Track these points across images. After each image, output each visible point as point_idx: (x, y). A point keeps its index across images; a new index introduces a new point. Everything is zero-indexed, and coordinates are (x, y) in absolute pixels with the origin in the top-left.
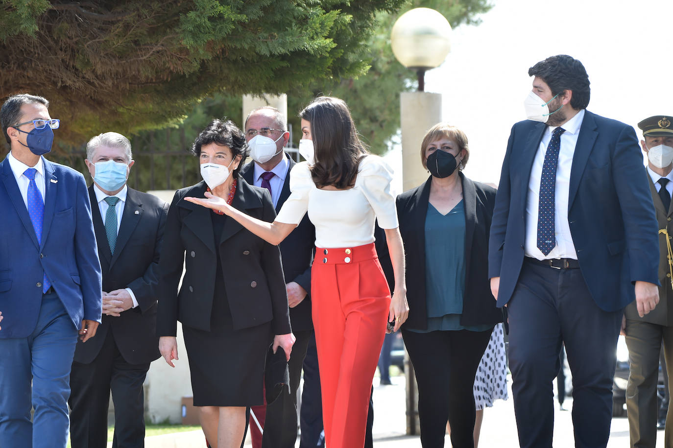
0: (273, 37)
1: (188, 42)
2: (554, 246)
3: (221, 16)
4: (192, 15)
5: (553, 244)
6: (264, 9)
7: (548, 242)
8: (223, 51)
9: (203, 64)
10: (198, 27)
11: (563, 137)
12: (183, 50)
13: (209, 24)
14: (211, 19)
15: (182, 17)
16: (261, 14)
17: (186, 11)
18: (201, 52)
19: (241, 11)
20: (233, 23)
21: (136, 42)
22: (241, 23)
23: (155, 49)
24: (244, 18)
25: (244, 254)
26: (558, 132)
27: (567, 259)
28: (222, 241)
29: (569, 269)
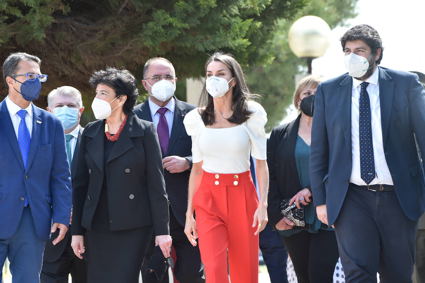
0: (207, 38)
1: (148, 43)
2: (374, 177)
3: (171, 25)
4: (151, 24)
5: (374, 175)
6: (200, 19)
7: (370, 174)
8: (173, 49)
10: (155, 32)
11: (368, 89)
12: (145, 49)
13: (162, 30)
14: (164, 27)
15: (144, 26)
16: (199, 23)
17: (147, 22)
18: (158, 49)
19: (184, 21)
20: (180, 29)
21: (113, 44)
22: (185, 29)
23: (126, 48)
24: (187, 25)
25: (126, 171)
26: (365, 86)
27: (383, 185)
28: (108, 161)
29: (383, 192)
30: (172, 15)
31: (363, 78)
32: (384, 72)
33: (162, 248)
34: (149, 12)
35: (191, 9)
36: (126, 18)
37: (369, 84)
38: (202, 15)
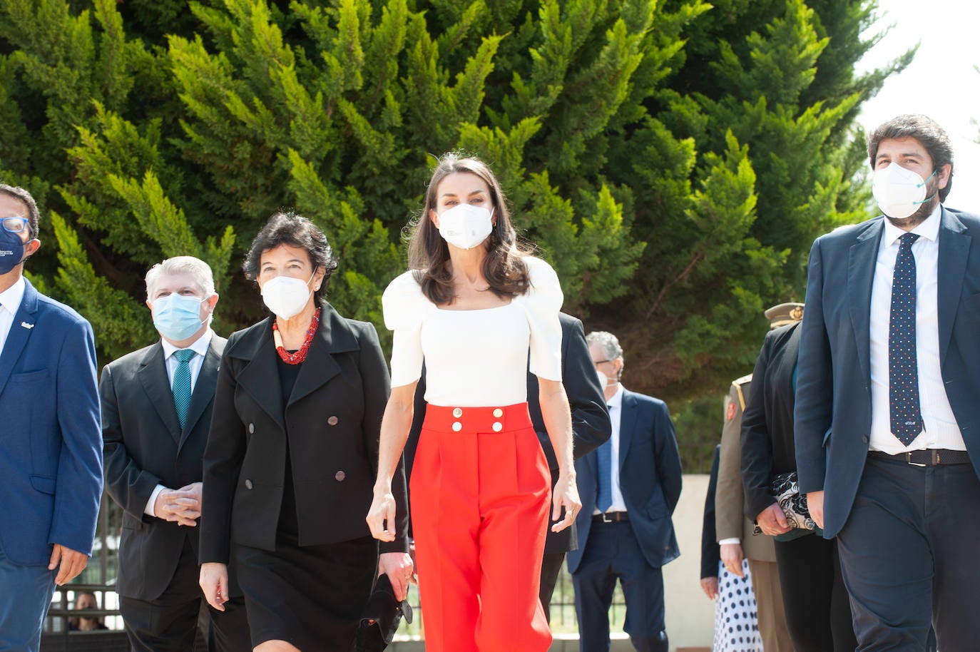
0: (751, 349)
1: (681, 354)
2: (919, 431)
3: (708, 333)
4: (684, 332)
5: (919, 426)
6: (744, 326)
7: (910, 423)
8: (710, 361)
9: (694, 372)
10: (690, 342)
11: (915, 249)
12: (678, 361)
13: (698, 339)
14: (701, 335)
15: (676, 334)
16: (742, 330)
17: (680, 329)
18: (692, 362)
19: (725, 328)
20: (719, 338)
21: (639, 355)
22: (726, 339)
23: (654, 360)
24: (727, 333)
25: (329, 422)
26: (908, 241)
27: (938, 450)
28: (289, 404)
29: (939, 466)
30: (710, 321)
31: (911, 219)
32: (952, 217)
33: (393, 580)
34: (682, 317)
35: (732, 314)
36: (655, 325)
37: (919, 239)
38: (746, 321)
